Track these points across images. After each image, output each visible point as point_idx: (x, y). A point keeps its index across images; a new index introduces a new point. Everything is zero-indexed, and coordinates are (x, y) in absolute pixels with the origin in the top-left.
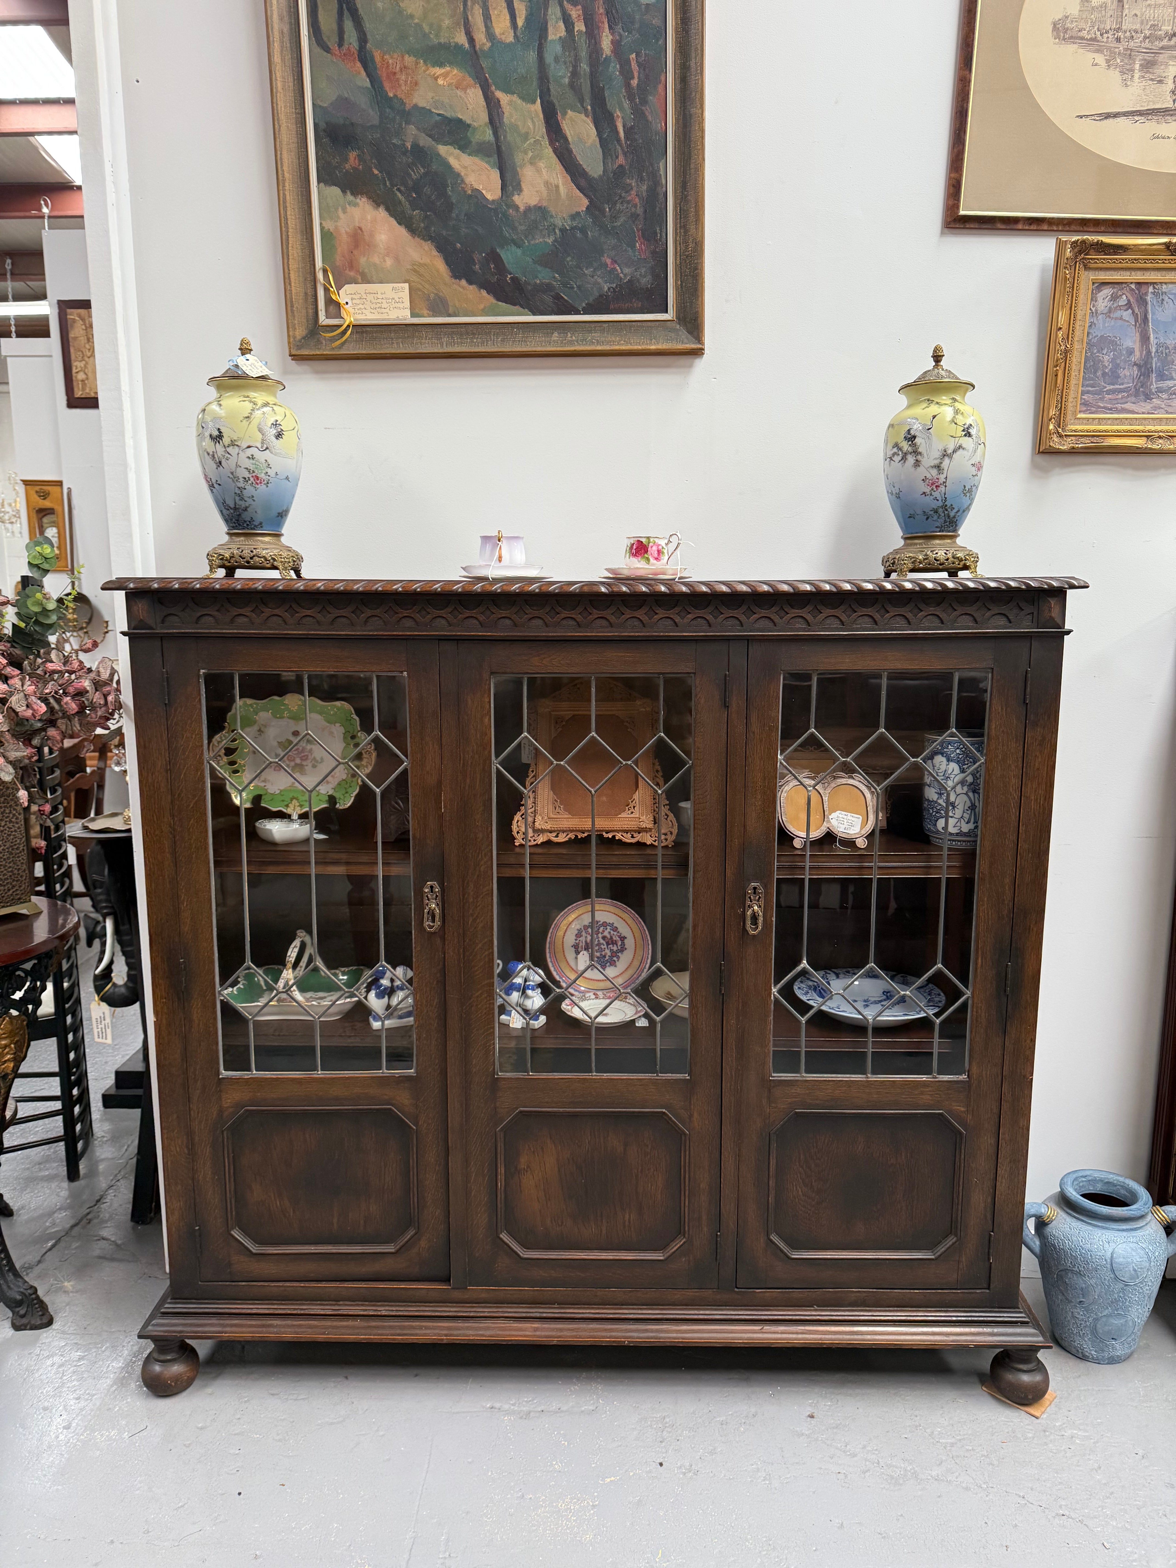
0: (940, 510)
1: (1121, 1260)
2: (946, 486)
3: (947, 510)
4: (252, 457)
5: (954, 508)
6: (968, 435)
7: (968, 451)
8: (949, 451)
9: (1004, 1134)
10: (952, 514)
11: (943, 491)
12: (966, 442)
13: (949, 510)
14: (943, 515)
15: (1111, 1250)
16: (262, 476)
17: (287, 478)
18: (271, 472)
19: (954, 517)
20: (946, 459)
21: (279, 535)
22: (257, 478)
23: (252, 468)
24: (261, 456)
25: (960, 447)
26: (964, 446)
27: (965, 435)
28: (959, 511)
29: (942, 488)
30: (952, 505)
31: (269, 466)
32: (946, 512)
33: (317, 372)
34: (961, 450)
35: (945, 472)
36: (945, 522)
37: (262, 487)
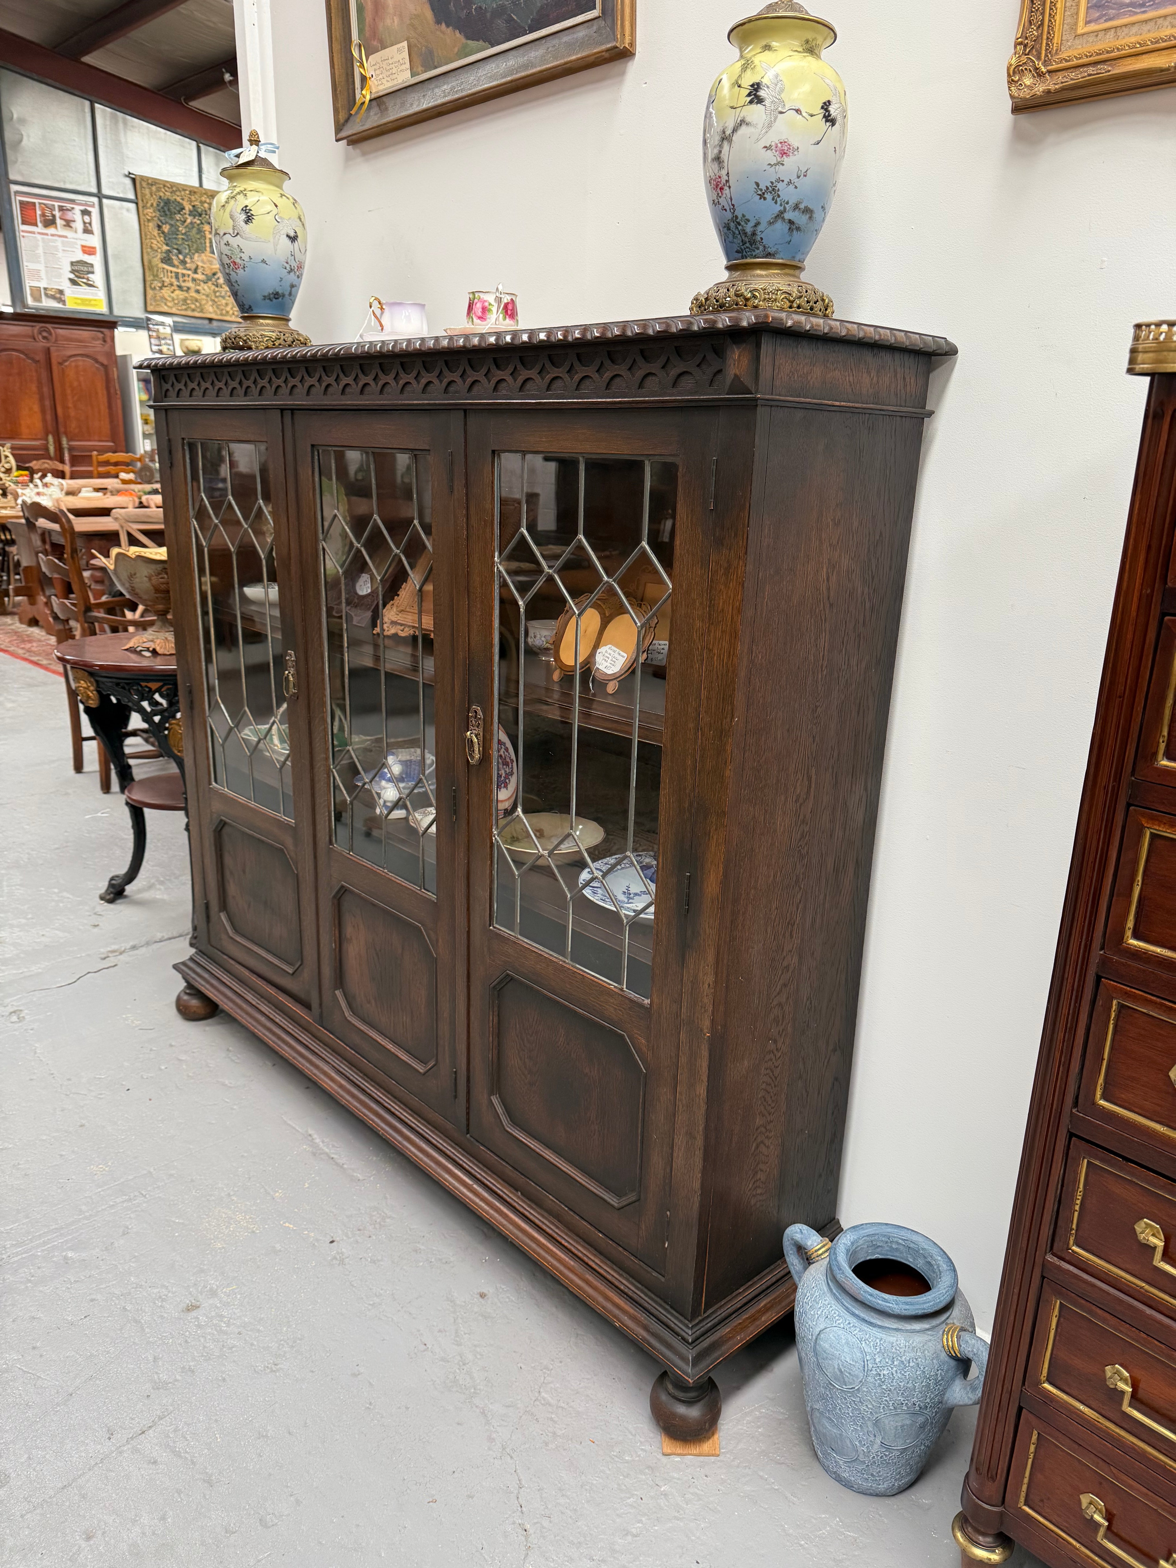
0: (732, 225)
1: (827, 1346)
2: (730, 187)
3: (739, 224)
4: (227, 244)
5: (748, 221)
6: (758, 100)
7: (755, 126)
8: (728, 132)
9: (681, 1094)
10: (749, 229)
11: (729, 196)
12: (755, 113)
13: (742, 223)
14: (737, 232)
15: (822, 1327)
16: (238, 261)
17: (263, 261)
18: (245, 257)
19: (754, 234)
20: (726, 143)
21: (288, 320)
22: (235, 263)
23: (229, 253)
24: (234, 241)
25: (743, 122)
26: (748, 119)
27: (751, 102)
28: (758, 224)
29: (726, 191)
30: (744, 216)
31: (241, 251)
32: (740, 228)
33: (364, 154)
34: (744, 127)
35: (725, 164)
36: (744, 243)
37: (240, 271)
